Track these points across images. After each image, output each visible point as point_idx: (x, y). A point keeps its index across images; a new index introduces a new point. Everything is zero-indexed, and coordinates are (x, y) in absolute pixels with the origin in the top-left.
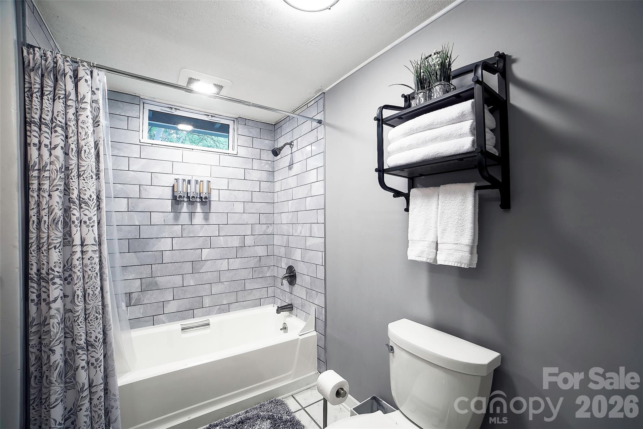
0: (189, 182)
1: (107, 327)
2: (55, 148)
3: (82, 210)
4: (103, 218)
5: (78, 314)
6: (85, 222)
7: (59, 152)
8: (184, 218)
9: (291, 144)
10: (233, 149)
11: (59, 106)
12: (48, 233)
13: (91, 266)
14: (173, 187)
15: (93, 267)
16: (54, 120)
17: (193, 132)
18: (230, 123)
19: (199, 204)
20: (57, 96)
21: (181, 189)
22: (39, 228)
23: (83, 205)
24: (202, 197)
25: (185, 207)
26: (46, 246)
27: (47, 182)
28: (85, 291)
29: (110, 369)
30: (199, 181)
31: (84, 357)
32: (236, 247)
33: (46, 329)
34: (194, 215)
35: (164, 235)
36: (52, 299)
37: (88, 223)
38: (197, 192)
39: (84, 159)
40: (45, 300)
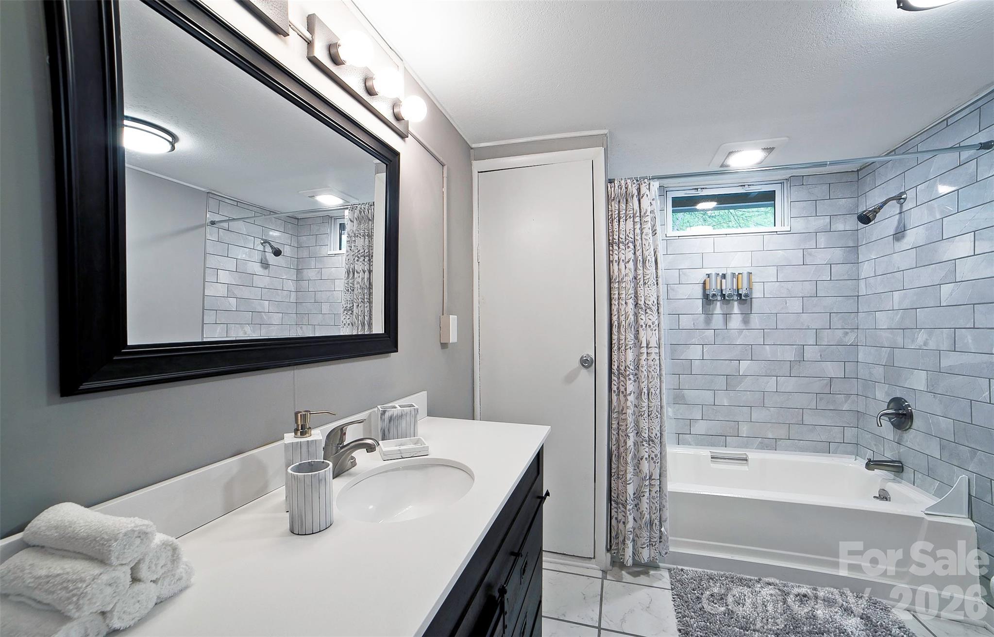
0: (724, 276)
1: (663, 427)
2: (629, 262)
3: (647, 315)
4: (661, 322)
5: (644, 409)
6: (650, 326)
7: (631, 265)
8: (717, 320)
9: (899, 198)
10: (783, 224)
11: (630, 223)
12: (625, 335)
13: (654, 367)
14: (704, 283)
15: (655, 369)
16: (627, 237)
17: (715, 209)
18: (777, 188)
19: (736, 303)
20: (628, 217)
21: (713, 287)
22: (619, 332)
23: (648, 311)
24: (741, 294)
25: (718, 308)
26: (624, 347)
27: (624, 292)
28: (649, 390)
29: (663, 469)
30: (737, 274)
31: (647, 450)
32: (790, 361)
33: (623, 417)
34: (730, 317)
35: (693, 341)
36: (628, 392)
37: (652, 327)
38: (734, 288)
39: (648, 267)
40: (622, 392)
